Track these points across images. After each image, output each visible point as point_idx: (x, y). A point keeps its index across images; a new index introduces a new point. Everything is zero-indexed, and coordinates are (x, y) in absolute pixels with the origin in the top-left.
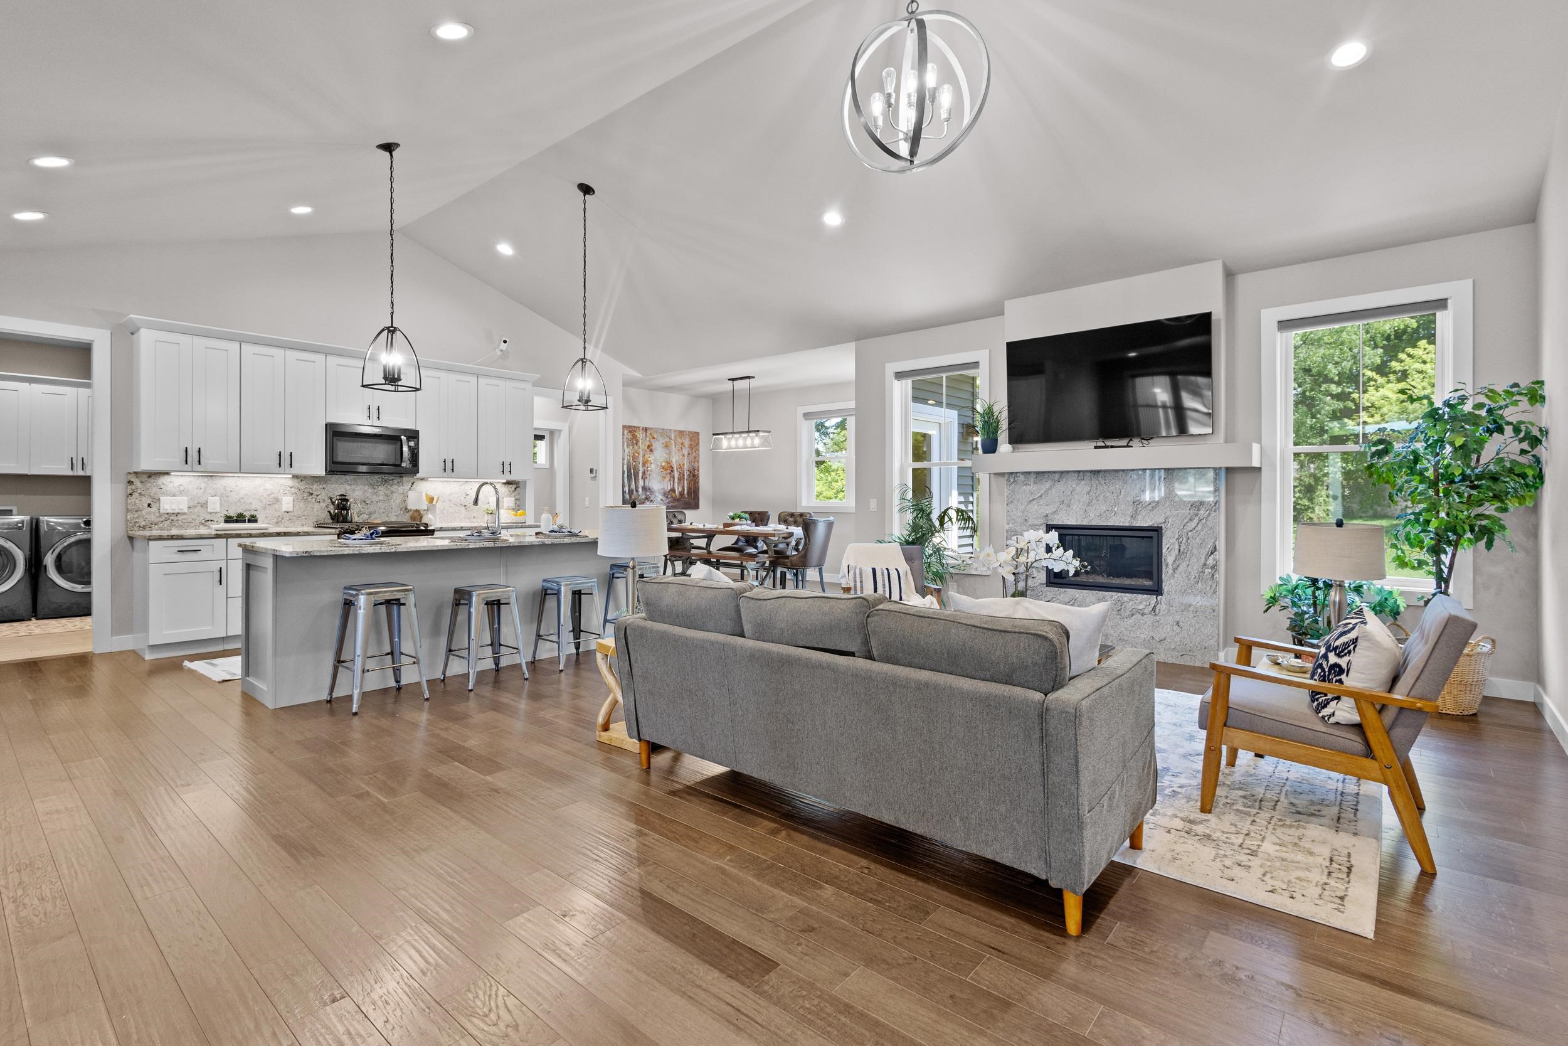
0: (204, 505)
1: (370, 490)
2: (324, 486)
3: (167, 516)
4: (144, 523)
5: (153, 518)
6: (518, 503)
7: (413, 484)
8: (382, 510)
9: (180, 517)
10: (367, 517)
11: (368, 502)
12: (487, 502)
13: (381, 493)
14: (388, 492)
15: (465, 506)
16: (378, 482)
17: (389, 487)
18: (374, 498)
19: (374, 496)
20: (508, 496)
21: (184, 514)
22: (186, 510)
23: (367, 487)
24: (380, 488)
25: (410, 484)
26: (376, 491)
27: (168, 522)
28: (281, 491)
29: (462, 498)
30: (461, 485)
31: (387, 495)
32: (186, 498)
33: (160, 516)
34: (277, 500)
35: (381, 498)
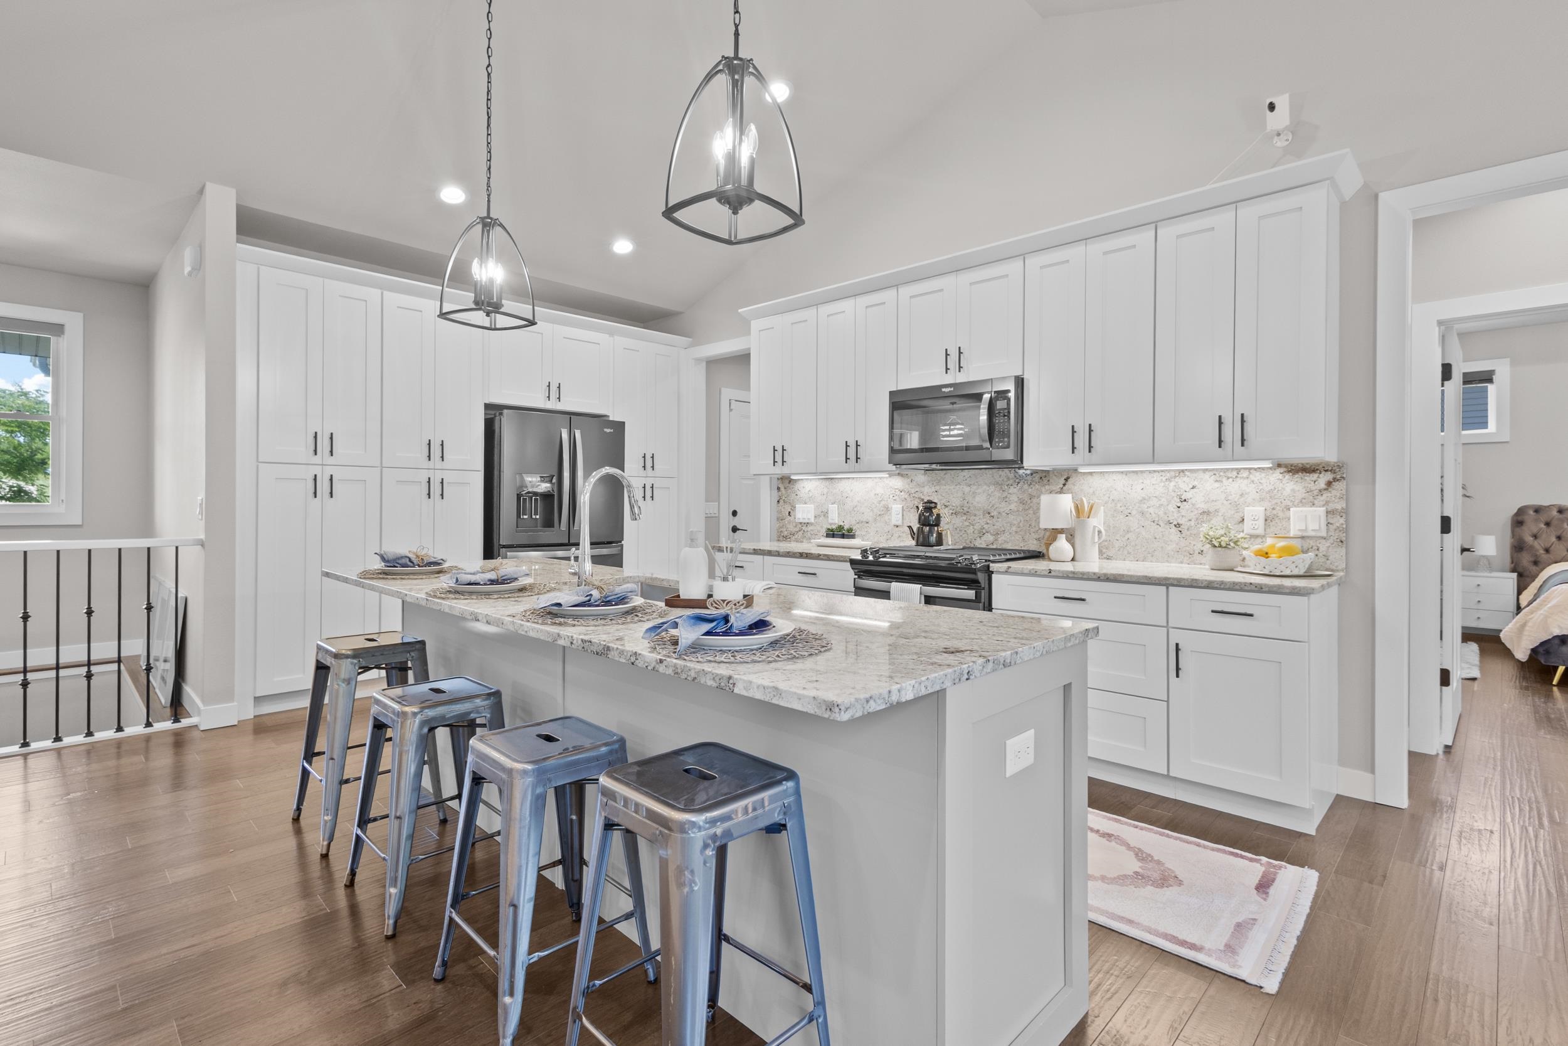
0: (825, 514)
1: (997, 494)
2: (937, 488)
3: (800, 526)
4: (786, 532)
5: (791, 528)
6: (1339, 521)
7: (1066, 480)
8: (1014, 528)
9: (810, 528)
10: (991, 538)
11: (994, 513)
12: (1238, 517)
13: (1014, 498)
14: (1026, 497)
15: (1178, 525)
16: (1008, 479)
17: (1026, 487)
18: (1004, 507)
19: (1004, 504)
20: (1302, 503)
21: (812, 524)
22: (812, 520)
23: (992, 488)
24: (1012, 490)
25: (1063, 481)
26: (1005, 494)
27: (800, 533)
28: (891, 496)
29: (1172, 508)
30: (1169, 480)
31: (1022, 502)
32: (812, 506)
33: (796, 526)
34: (887, 509)
35: (1013, 507)
